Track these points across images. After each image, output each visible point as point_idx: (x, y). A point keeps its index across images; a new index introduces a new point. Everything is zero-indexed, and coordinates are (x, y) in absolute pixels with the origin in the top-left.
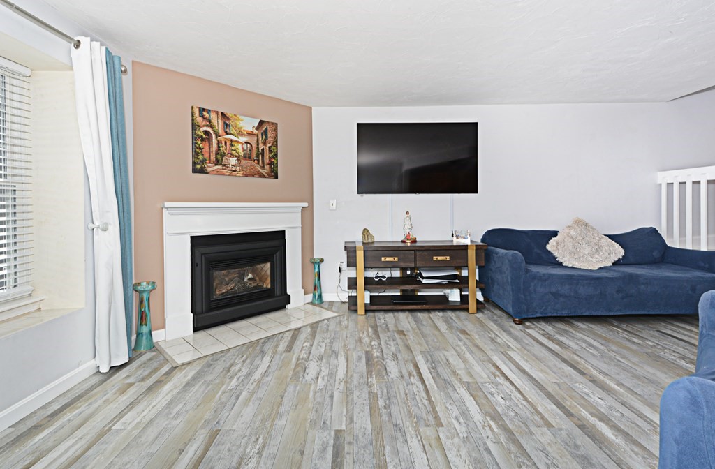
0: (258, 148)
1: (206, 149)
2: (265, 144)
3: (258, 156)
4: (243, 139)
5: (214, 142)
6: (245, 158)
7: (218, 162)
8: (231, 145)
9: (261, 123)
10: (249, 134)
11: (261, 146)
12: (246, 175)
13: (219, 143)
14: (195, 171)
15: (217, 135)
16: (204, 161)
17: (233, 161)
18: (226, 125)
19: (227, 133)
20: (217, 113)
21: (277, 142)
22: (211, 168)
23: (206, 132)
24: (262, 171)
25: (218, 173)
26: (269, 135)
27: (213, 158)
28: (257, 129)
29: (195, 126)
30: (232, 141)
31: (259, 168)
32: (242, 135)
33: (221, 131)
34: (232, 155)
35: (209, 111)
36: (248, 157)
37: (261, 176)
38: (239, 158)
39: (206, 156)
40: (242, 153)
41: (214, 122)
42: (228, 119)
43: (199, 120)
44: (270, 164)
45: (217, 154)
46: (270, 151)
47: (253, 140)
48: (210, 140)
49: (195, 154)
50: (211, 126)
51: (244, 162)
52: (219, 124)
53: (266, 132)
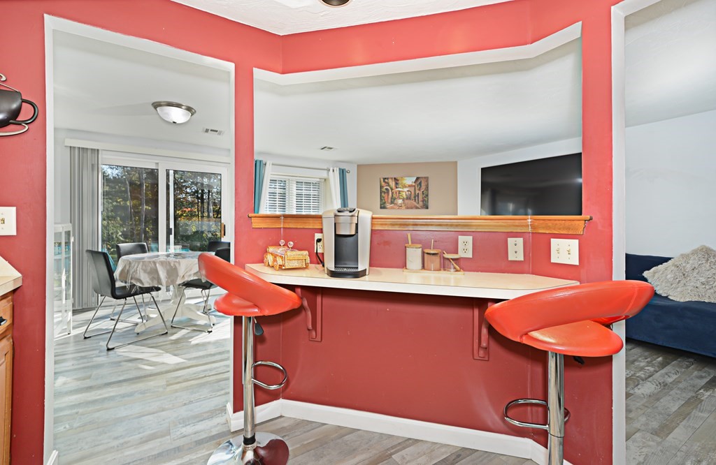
0: (415, 193)
1: (386, 197)
2: (419, 190)
3: (415, 197)
4: (406, 190)
5: (390, 192)
6: (407, 199)
7: (392, 203)
8: (399, 193)
9: (418, 178)
10: (409, 186)
11: (417, 192)
12: (407, 208)
13: (392, 193)
14: (381, 208)
15: (392, 189)
16: (385, 203)
17: (400, 201)
18: (397, 184)
19: (397, 188)
20: (392, 178)
21: (428, 188)
22: (388, 205)
23: (387, 189)
24: (418, 205)
25: (392, 208)
26: (422, 184)
27: (389, 201)
28: (415, 182)
29: (381, 187)
30: (399, 191)
31: (416, 204)
32: (406, 187)
33: (394, 187)
34: (400, 199)
35: (388, 179)
36: (409, 198)
37: (417, 208)
38: (403, 200)
39: (386, 200)
40: (405, 197)
41: (391, 183)
42: (398, 180)
43: (383, 184)
44: (423, 201)
45: (391, 198)
46: (423, 194)
47: (412, 190)
48: (388, 192)
49: (381, 199)
50: (389, 185)
51: (406, 201)
52: (392, 184)
53: (420, 183)
